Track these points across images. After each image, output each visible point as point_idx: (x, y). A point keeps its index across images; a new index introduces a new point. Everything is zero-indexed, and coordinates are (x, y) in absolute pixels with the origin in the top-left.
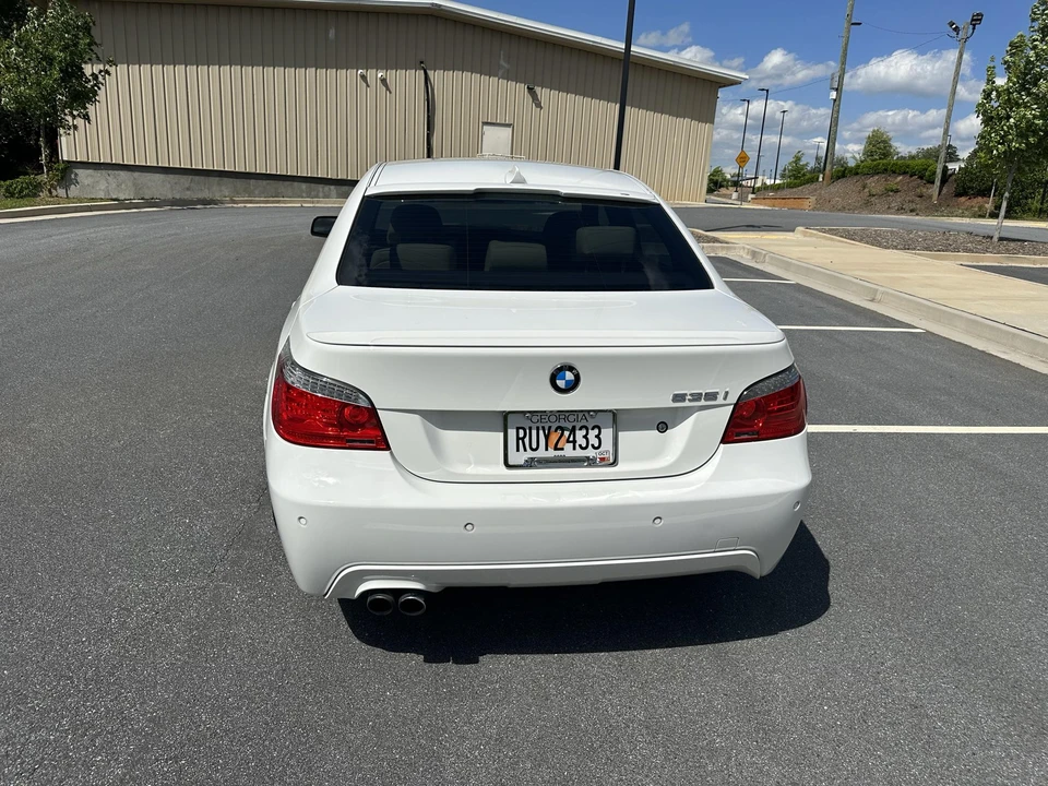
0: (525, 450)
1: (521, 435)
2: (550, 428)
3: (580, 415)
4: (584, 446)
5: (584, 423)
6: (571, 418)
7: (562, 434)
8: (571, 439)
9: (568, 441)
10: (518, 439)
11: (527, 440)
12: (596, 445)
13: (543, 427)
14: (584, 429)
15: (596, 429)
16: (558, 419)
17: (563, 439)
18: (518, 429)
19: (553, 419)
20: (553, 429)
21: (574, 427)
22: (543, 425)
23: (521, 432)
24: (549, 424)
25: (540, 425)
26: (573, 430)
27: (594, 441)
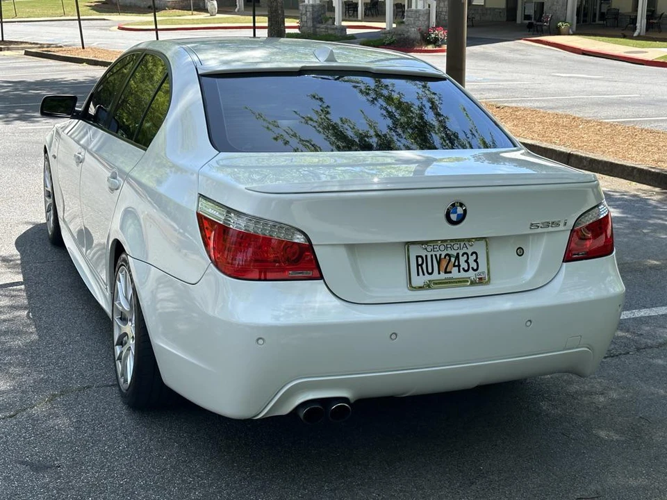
0: (424, 274)
1: (420, 262)
2: (440, 255)
3: (462, 244)
4: (466, 269)
5: (465, 250)
6: (455, 247)
7: (450, 260)
8: (457, 264)
9: (454, 266)
10: (418, 265)
11: (424, 266)
12: (475, 268)
13: (436, 255)
14: (465, 256)
15: (474, 255)
16: (446, 248)
17: (451, 264)
18: (417, 257)
19: (442, 247)
20: (443, 257)
21: (458, 254)
22: (435, 253)
23: (420, 259)
24: (440, 252)
25: (433, 253)
26: (457, 257)
27: (473, 265)
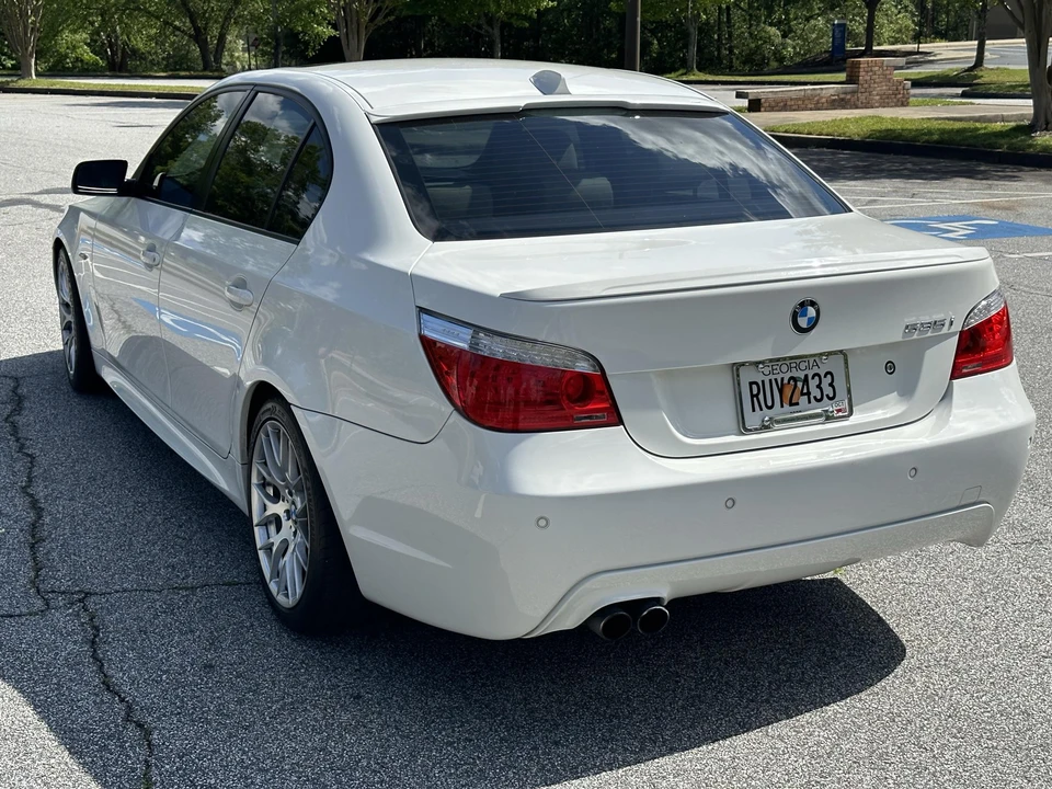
0: (761, 409)
1: (755, 392)
2: (782, 379)
3: (812, 360)
4: (819, 397)
5: (816, 370)
6: (803, 366)
7: (796, 386)
8: (805, 391)
9: (802, 394)
10: (752, 396)
11: (761, 397)
12: (831, 396)
13: (776, 380)
14: (817, 378)
15: (829, 376)
16: (790, 368)
17: (797, 392)
18: (751, 384)
19: (784, 368)
20: (786, 381)
21: (806, 376)
22: (775, 376)
23: (754, 387)
24: (782, 375)
25: (773, 377)
26: (806, 380)
27: (828, 391)
